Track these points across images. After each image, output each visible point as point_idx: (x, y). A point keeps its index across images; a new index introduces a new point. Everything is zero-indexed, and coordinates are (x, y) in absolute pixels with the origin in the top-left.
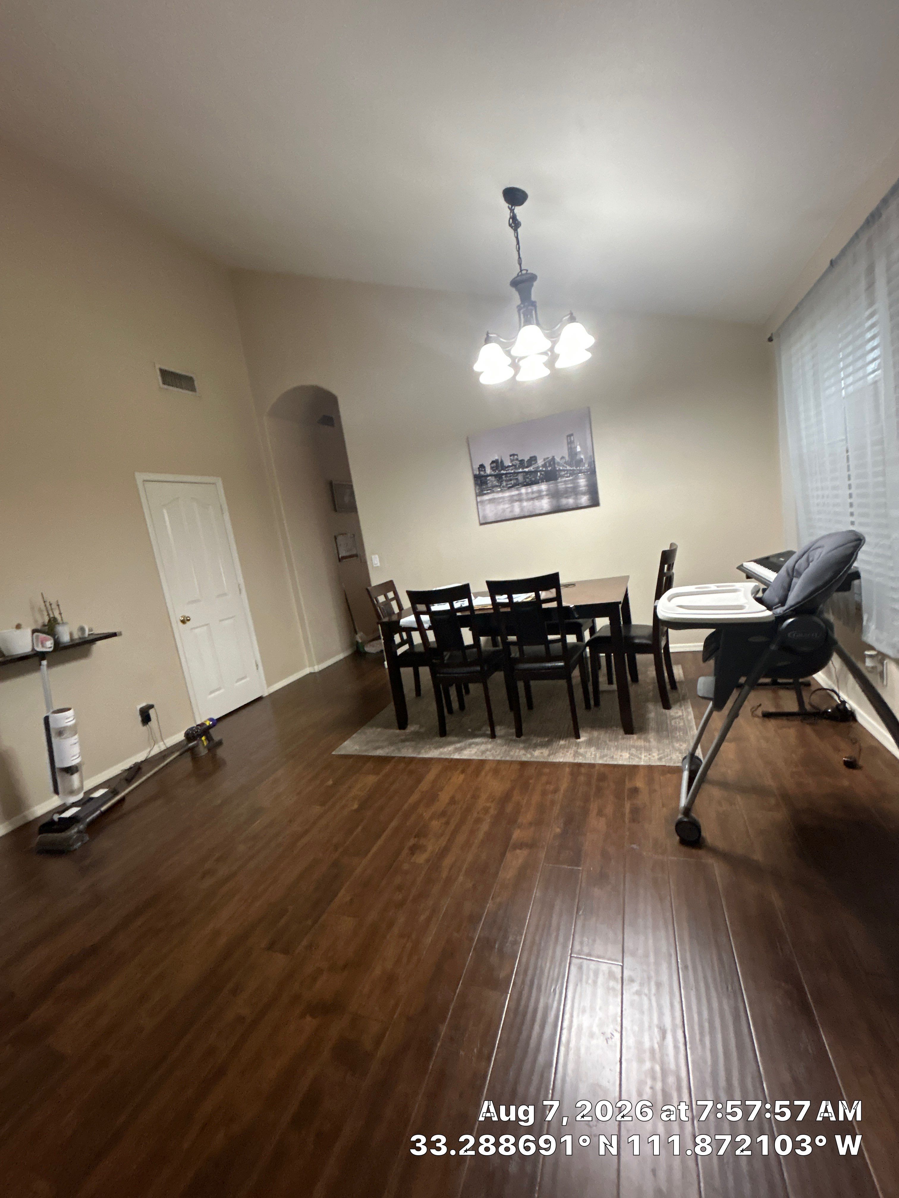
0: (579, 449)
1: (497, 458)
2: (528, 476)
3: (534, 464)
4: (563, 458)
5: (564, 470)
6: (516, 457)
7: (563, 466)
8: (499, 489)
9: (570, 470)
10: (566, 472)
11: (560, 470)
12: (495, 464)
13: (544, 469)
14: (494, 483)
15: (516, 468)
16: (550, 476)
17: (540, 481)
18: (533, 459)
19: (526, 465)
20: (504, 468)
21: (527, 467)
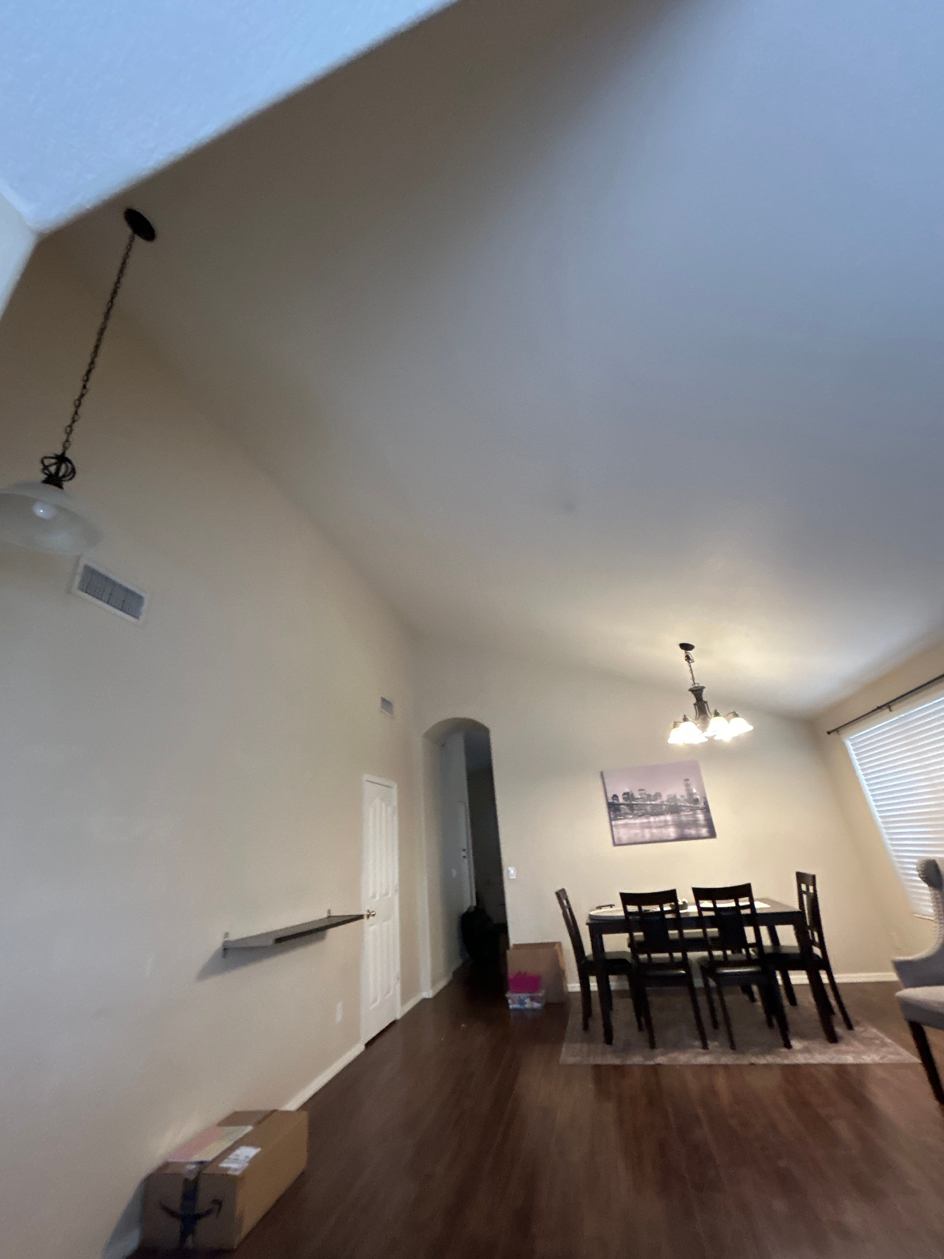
0: (694, 791)
1: (627, 790)
2: (655, 808)
3: (660, 799)
4: (682, 796)
5: (685, 806)
6: (644, 792)
7: (684, 803)
8: (631, 816)
9: (690, 807)
10: (686, 808)
11: (681, 806)
12: (626, 796)
13: (668, 804)
14: (626, 811)
15: (645, 801)
16: (674, 809)
17: (666, 813)
18: (658, 795)
19: (653, 799)
20: (634, 799)
21: (654, 801)
